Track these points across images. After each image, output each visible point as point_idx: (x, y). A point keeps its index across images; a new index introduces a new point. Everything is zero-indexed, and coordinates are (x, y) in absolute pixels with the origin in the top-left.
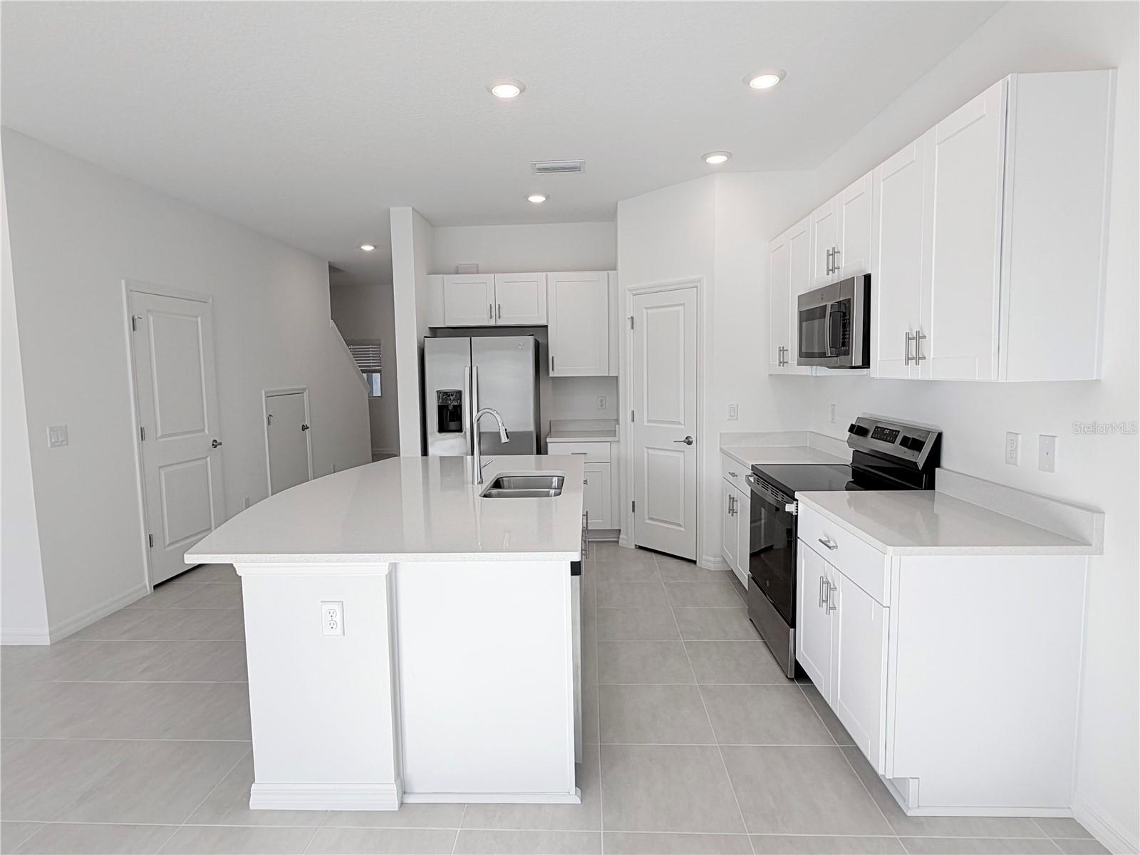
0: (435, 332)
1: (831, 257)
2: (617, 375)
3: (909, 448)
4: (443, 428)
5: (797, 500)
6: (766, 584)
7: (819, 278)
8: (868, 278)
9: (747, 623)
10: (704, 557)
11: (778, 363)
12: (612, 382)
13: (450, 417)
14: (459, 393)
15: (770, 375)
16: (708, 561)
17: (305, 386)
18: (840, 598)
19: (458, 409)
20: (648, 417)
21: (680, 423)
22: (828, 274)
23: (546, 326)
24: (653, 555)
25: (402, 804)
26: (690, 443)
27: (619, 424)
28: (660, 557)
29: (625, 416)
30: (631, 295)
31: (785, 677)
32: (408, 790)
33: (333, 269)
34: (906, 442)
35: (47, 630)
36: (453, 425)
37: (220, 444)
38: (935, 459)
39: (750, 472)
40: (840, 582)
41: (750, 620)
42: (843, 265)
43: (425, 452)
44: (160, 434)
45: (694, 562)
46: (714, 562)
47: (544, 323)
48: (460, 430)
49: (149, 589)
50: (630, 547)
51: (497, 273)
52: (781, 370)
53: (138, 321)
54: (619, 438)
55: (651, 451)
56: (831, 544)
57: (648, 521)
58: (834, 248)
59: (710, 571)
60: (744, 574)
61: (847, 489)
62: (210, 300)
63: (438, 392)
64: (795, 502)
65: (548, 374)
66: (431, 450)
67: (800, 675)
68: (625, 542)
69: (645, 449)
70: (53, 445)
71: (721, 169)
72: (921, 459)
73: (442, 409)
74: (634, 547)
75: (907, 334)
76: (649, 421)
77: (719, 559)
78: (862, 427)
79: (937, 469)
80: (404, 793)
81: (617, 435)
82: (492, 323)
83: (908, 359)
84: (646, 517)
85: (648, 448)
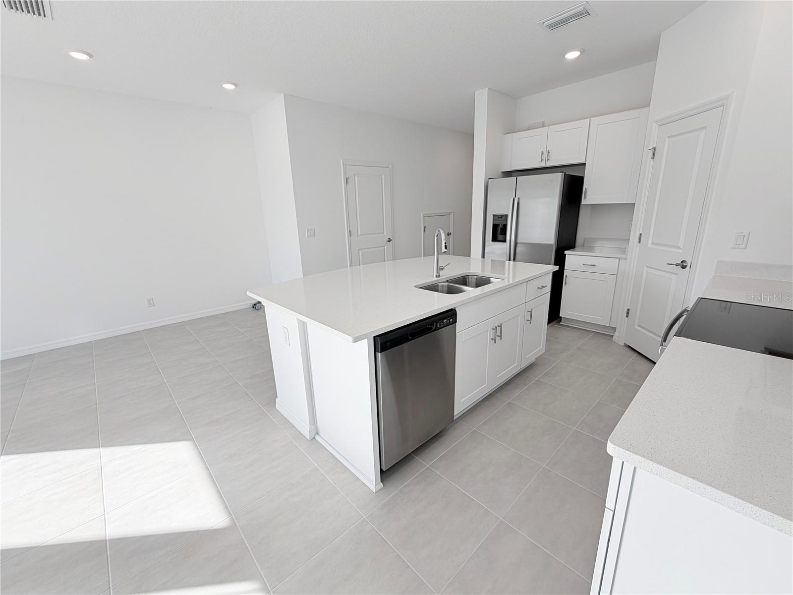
0: (505, 175)
2: (634, 202)
4: (495, 239)
12: (630, 208)
13: (499, 232)
17: (451, 211)
19: (504, 227)
20: (652, 240)
21: (679, 248)
23: (585, 164)
24: (635, 355)
26: (684, 267)
27: (628, 245)
29: (634, 238)
30: (657, 126)
36: (500, 237)
44: (359, 234)
47: (582, 161)
48: (504, 241)
50: (620, 343)
51: (549, 126)
53: (349, 179)
54: (627, 256)
55: (650, 270)
57: (636, 327)
62: (391, 166)
63: (494, 215)
65: (582, 202)
66: (487, 255)
68: (617, 338)
69: (646, 268)
70: (308, 236)
73: (495, 227)
74: (623, 344)
76: (653, 243)
81: (626, 254)
82: (543, 165)
84: (636, 324)
85: (648, 267)
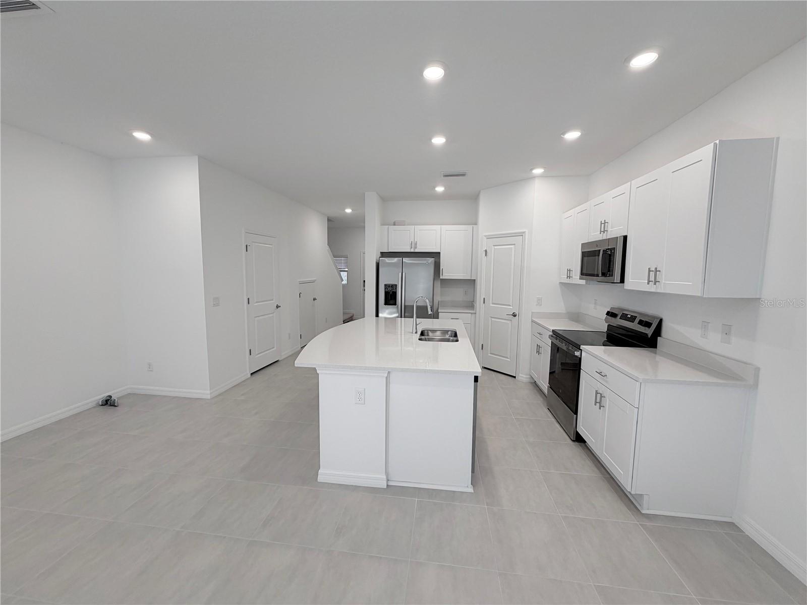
0: (383, 254)
1: (603, 225)
2: (475, 279)
3: (643, 326)
4: (387, 303)
5: (581, 350)
6: (559, 392)
7: (595, 236)
8: (625, 238)
9: (547, 411)
10: (520, 375)
11: (566, 277)
12: (472, 282)
13: (391, 298)
14: (396, 285)
15: (560, 283)
16: (523, 377)
17: (316, 279)
18: (607, 403)
19: (395, 294)
20: (492, 302)
21: (509, 306)
22: (600, 233)
23: (440, 253)
24: (492, 372)
25: (387, 485)
26: (515, 316)
27: (476, 304)
28: (495, 373)
29: (479, 300)
30: (485, 238)
31: (570, 440)
32: (389, 479)
33: (329, 220)
34: (641, 323)
35: (209, 392)
36: (391, 302)
37: (280, 307)
38: (658, 332)
39: (551, 333)
40: (607, 393)
41: (548, 409)
42: (610, 230)
43: (377, 315)
44: (255, 301)
45: (515, 377)
46: (526, 378)
47: (438, 251)
48: (395, 304)
49: (249, 375)
51: (415, 225)
52: (568, 281)
53: (248, 247)
54: (476, 311)
55: (493, 319)
56: (603, 374)
57: (489, 355)
58: (605, 221)
59: (523, 382)
60: (545, 385)
61: (604, 345)
62: (279, 236)
63: (385, 285)
64: (580, 351)
65: (439, 277)
66: (380, 315)
67: (579, 439)
69: (490, 318)
70: (214, 306)
71: (541, 176)
72: (649, 332)
73: (386, 293)
74: (481, 367)
75: (649, 269)
76: (493, 304)
77: (529, 376)
78: (614, 313)
79: (659, 338)
80: (388, 480)
81: (475, 309)
82: (412, 250)
83: (649, 281)
84: (489, 352)
85: (492, 317)
